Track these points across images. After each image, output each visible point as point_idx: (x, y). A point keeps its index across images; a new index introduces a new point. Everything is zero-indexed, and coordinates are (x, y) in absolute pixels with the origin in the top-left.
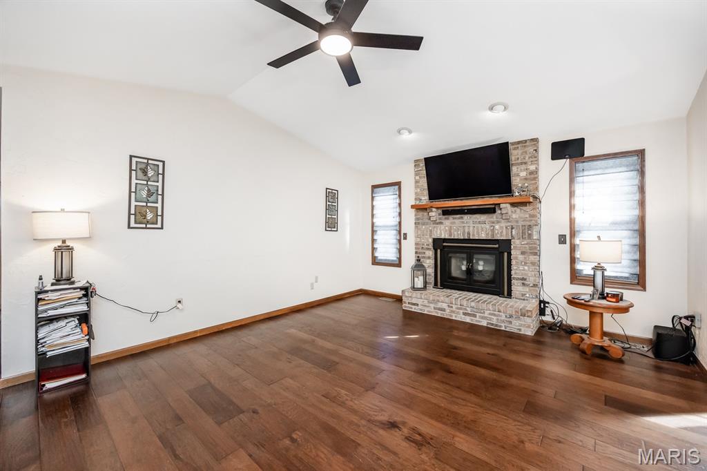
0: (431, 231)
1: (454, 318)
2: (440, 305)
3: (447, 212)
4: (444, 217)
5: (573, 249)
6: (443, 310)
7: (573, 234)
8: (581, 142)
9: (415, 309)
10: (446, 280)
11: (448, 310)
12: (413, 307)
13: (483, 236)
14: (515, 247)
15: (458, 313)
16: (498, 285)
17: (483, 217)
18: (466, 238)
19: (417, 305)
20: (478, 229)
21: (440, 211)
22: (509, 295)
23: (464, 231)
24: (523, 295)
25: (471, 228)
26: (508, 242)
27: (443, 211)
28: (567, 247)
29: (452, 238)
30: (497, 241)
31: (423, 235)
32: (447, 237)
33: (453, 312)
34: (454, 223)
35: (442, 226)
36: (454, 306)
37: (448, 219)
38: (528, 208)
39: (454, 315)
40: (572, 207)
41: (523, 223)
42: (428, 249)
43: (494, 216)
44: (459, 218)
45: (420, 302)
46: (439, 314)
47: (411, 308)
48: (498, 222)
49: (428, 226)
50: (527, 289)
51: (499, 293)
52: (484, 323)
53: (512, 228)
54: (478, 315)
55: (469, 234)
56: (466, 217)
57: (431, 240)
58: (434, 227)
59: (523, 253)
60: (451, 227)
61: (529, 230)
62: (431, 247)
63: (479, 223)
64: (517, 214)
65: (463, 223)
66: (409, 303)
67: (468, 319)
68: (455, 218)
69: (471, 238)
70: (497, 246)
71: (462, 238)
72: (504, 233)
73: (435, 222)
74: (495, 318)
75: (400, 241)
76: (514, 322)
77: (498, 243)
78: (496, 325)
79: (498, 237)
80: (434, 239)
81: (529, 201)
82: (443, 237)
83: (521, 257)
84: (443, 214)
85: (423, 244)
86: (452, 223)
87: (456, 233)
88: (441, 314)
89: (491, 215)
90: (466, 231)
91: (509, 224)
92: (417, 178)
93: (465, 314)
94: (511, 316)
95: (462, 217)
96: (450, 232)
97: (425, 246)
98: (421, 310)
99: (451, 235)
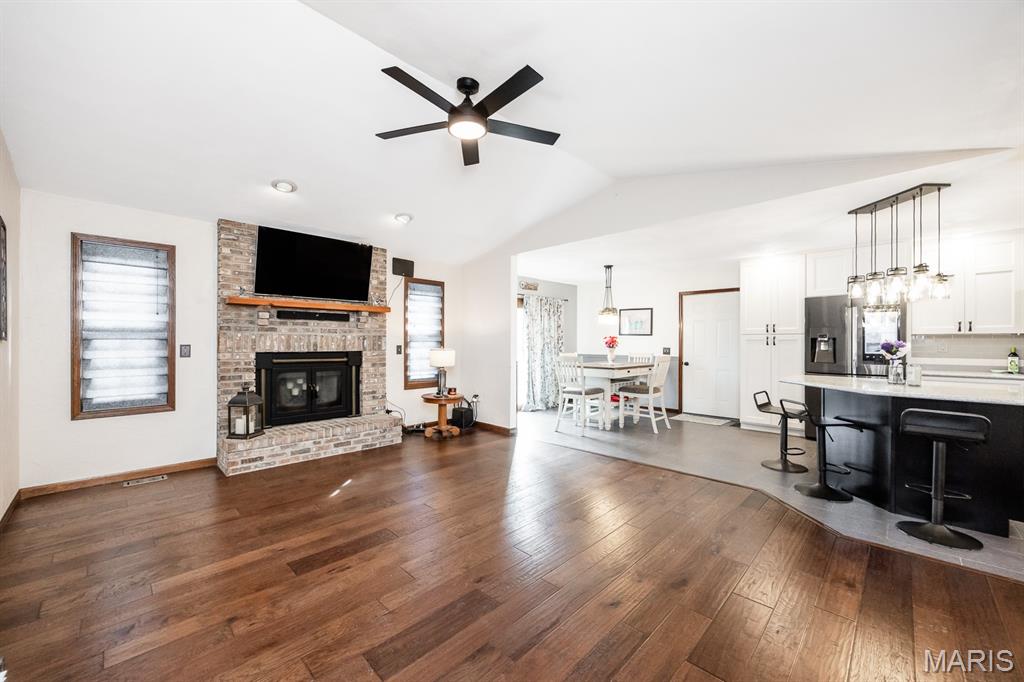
0: (254, 341)
1: (323, 456)
2: (301, 446)
3: (284, 314)
4: (279, 320)
5: (406, 357)
6: (307, 451)
7: (406, 344)
8: (411, 264)
9: (256, 467)
10: (274, 414)
11: (314, 449)
12: (252, 464)
13: (333, 348)
14: (367, 360)
15: (327, 448)
16: (346, 405)
17: (334, 325)
18: (312, 350)
19: (261, 458)
20: (327, 338)
21: (274, 312)
22: (358, 413)
23: (309, 341)
24: (373, 409)
25: (319, 338)
26: (359, 354)
27: (279, 312)
28: (402, 356)
29: (291, 350)
30: (346, 354)
31: (238, 348)
32: (283, 349)
33: (322, 448)
34: (295, 330)
35: (274, 333)
36: (323, 441)
37: (285, 324)
38: (379, 318)
39: (322, 452)
40: (406, 321)
41: (374, 334)
42: (248, 370)
43: (347, 324)
44: (303, 324)
45: (265, 452)
46: (301, 458)
47: (249, 468)
48: (350, 332)
49: (247, 333)
50: (376, 402)
51: (347, 413)
52: (359, 448)
53: (364, 339)
54: (352, 440)
55: (315, 345)
56: (312, 323)
57: (253, 356)
58: (261, 335)
59: (374, 365)
60: (289, 336)
61: (378, 341)
62: (253, 366)
63: (329, 331)
64: (370, 324)
65: (308, 330)
66: (243, 462)
67: (340, 451)
68: (296, 324)
69: (319, 350)
70: (345, 359)
71: (306, 350)
72: (356, 344)
73: (262, 328)
74: (370, 438)
75: (170, 361)
76: (388, 435)
77: (347, 357)
78: (372, 445)
79: (349, 349)
80: (257, 353)
81: (380, 312)
82: (275, 350)
83: (372, 370)
84: (278, 317)
85: (238, 363)
86: (290, 330)
87: (296, 344)
88: (304, 458)
89: (343, 323)
90: (312, 341)
91: (361, 334)
92: (226, 251)
93: (336, 446)
94: (385, 430)
95: (307, 324)
96: (288, 342)
97: (242, 366)
98: (269, 464)
99: (289, 347)
